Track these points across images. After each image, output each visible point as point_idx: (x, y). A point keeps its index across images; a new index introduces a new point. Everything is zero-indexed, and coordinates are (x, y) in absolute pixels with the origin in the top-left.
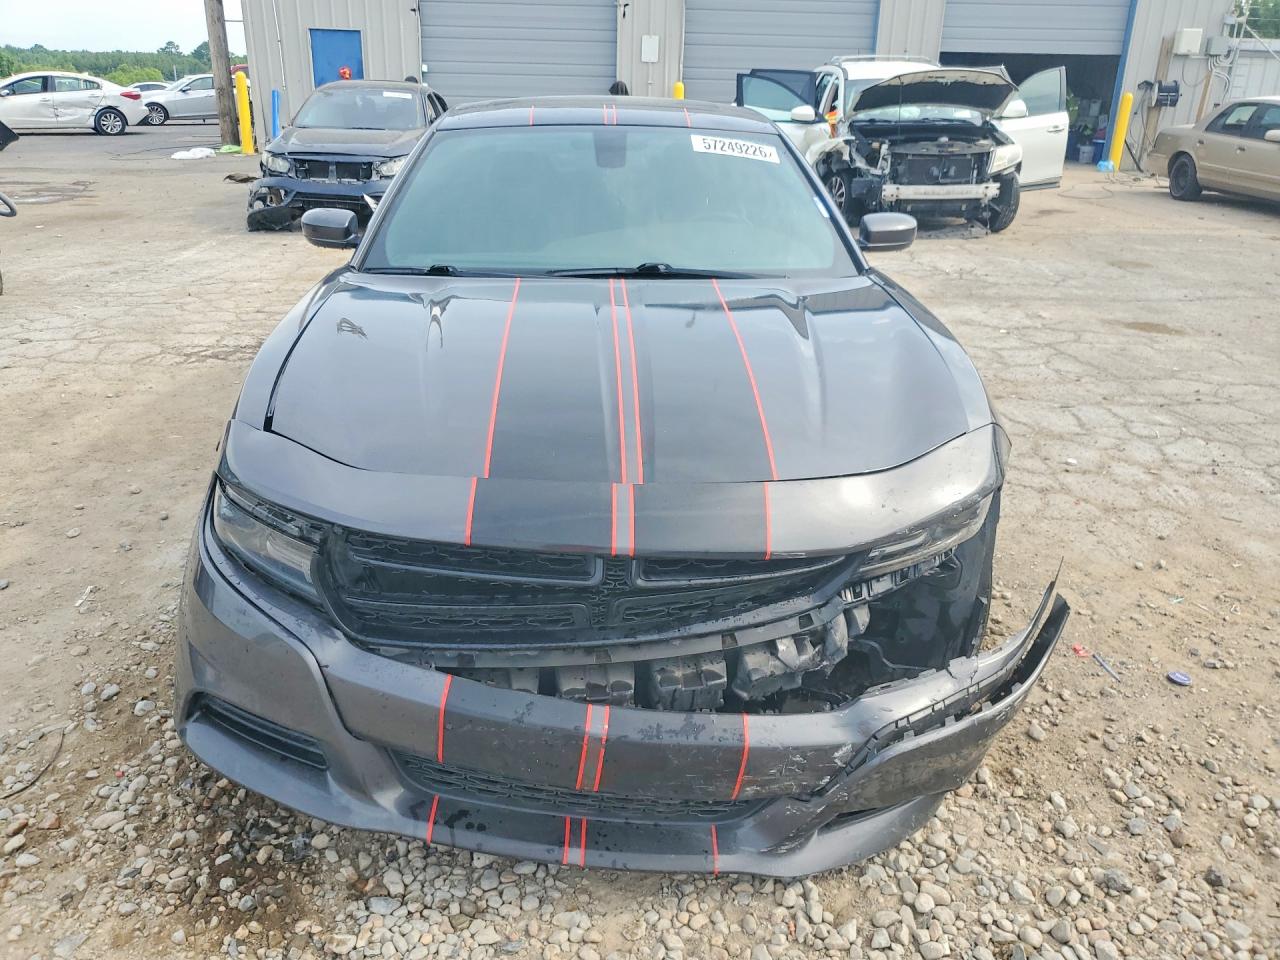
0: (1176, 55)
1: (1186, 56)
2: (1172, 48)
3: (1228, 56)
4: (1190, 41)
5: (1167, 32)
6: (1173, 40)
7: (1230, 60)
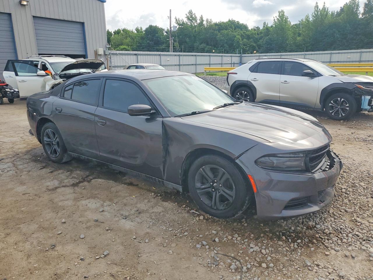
0: (99, 55)
1: (101, 55)
2: (97, 53)
3: (109, 55)
4: (101, 51)
5: (95, 49)
6: (97, 51)
7: (110, 56)
